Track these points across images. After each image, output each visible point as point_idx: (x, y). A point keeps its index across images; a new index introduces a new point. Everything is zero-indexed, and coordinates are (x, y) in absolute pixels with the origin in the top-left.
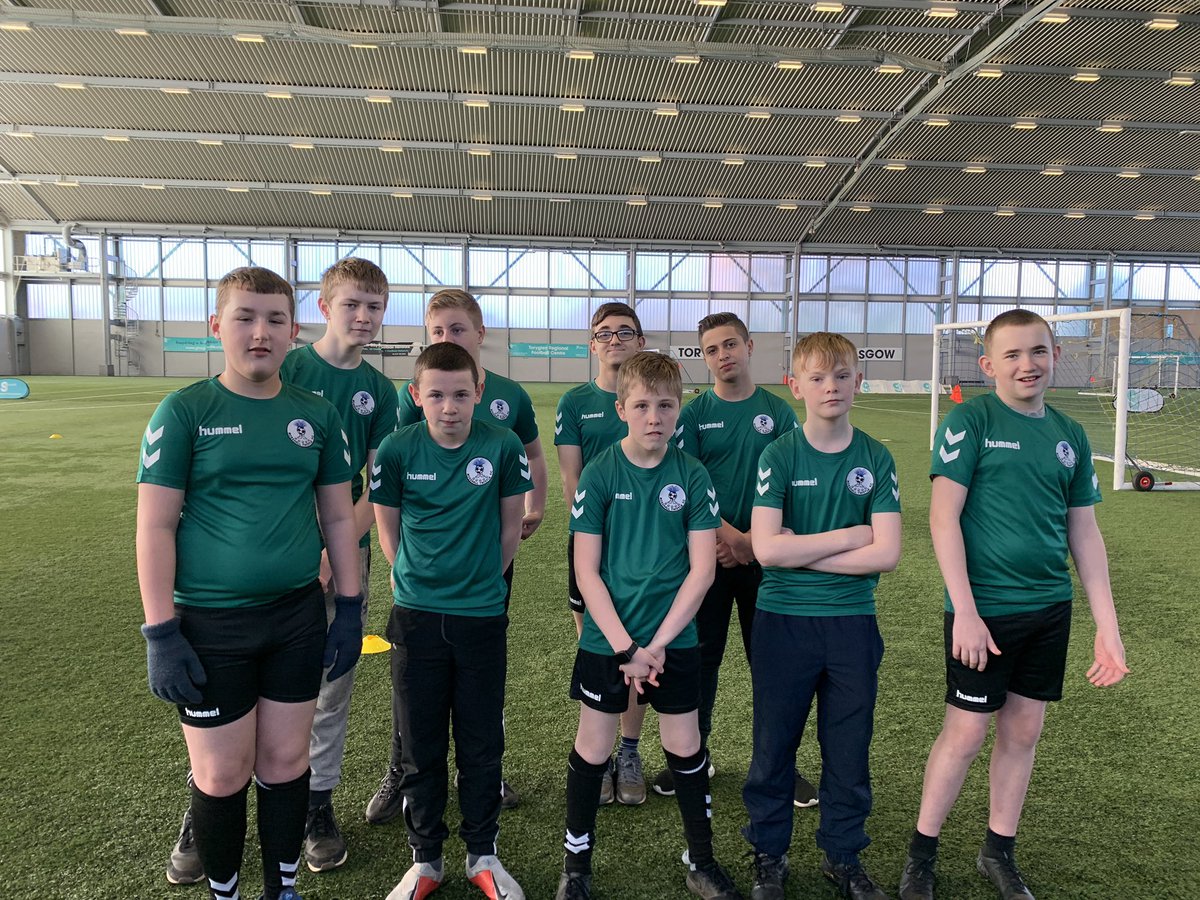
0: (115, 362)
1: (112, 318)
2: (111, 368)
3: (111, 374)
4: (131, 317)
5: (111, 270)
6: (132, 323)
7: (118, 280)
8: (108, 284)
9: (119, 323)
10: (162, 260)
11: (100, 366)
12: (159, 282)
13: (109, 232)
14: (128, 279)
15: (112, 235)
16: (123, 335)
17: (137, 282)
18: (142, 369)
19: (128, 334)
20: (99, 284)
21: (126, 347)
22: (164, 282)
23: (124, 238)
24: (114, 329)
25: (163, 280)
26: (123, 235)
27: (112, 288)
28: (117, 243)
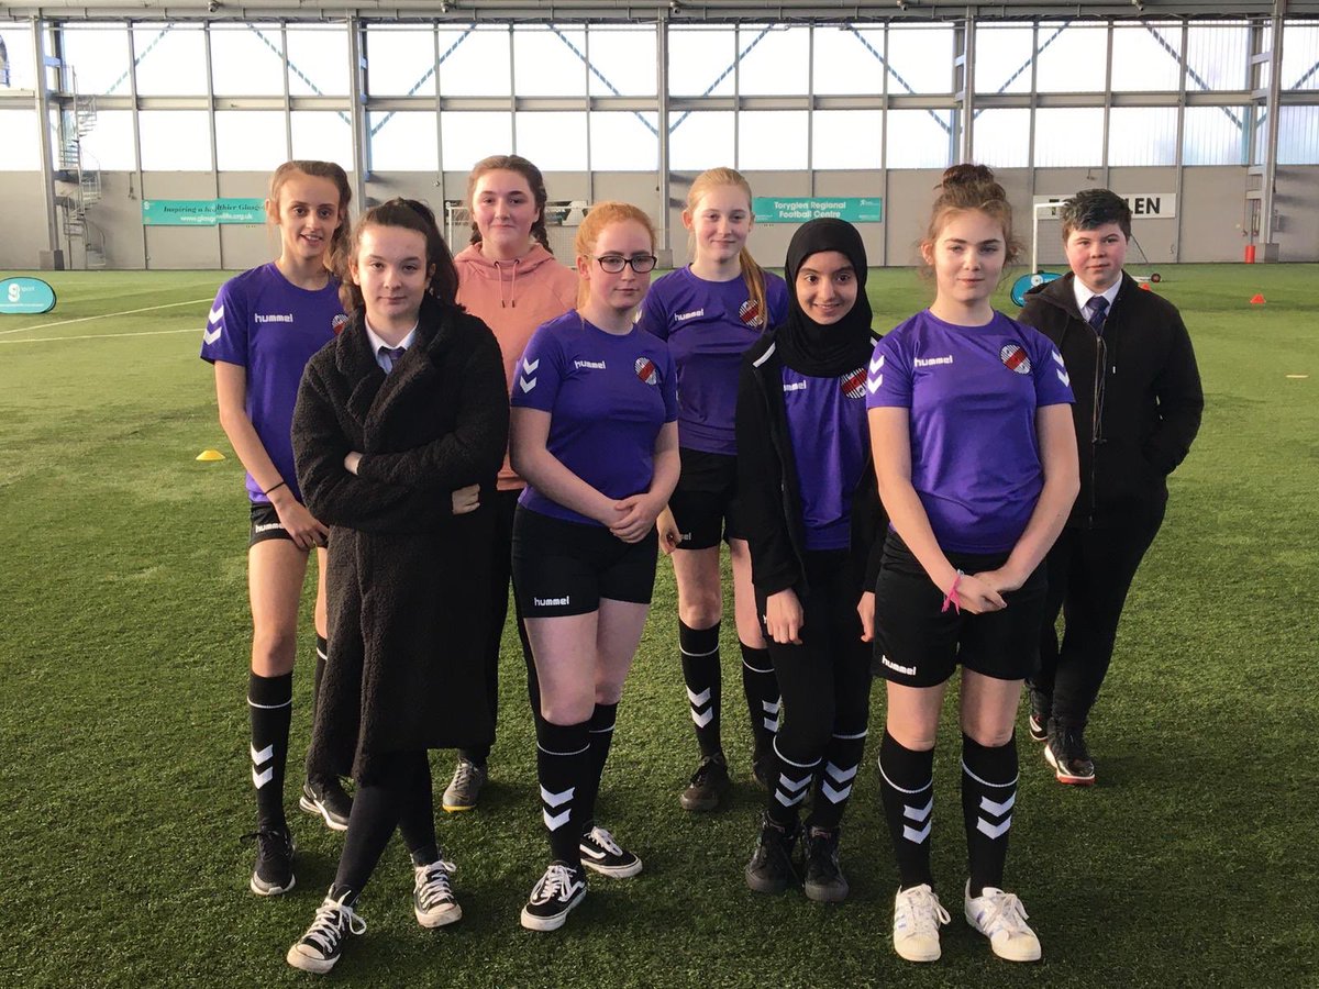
0: (63, 246)
1: (57, 167)
2: (59, 255)
3: (59, 267)
4: (88, 164)
5: (51, 85)
6: (90, 175)
7: (61, 100)
8: (48, 108)
9: (68, 177)
10: (135, 63)
11: (41, 253)
12: (131, 103)
13: (46, 14)
14: (81, 98)
15: (49, 19)
16: (75, 197)
17: (90, 103)
18: (110, 257)
19: (85, 196)
20: (33, 108)
21: (82, 219)
22: (139, 103)
23: (65, 25)
24: (61, 188)
25: (138, 99)
26: (68, 20)
27: (54, 115)
28: (57, 37)
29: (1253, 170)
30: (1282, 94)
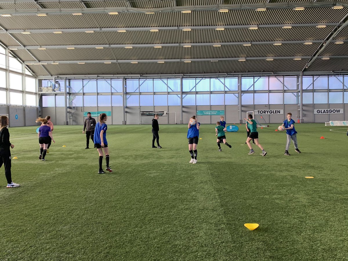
0: (68, 120)
1: (68, 106)
2: (67, 122)
3: (67, 124)
4: (74, 106)
5: (68, 91)
6: (74, 107)
7: (70, 94)
8: (67, 95)
9: (70, 108)
10: (83, 87)
11: (64, 122)
12: (82, 94)
13: (67, 78)
14: (73, 93)
15: (68, 79)
16: (71, 111)
17: (75, 94)
18: (77, 122)
19: (73, 111)
20: (64, 95)
21: (72, 115)
22: (84, 94)
23: (72, 80)
24: (69, 110)
25: (84, 93)
26: (71, 79)
27: (68, 96)
28: (69, 82)
29: (298, 105)
30: (303, 90)
